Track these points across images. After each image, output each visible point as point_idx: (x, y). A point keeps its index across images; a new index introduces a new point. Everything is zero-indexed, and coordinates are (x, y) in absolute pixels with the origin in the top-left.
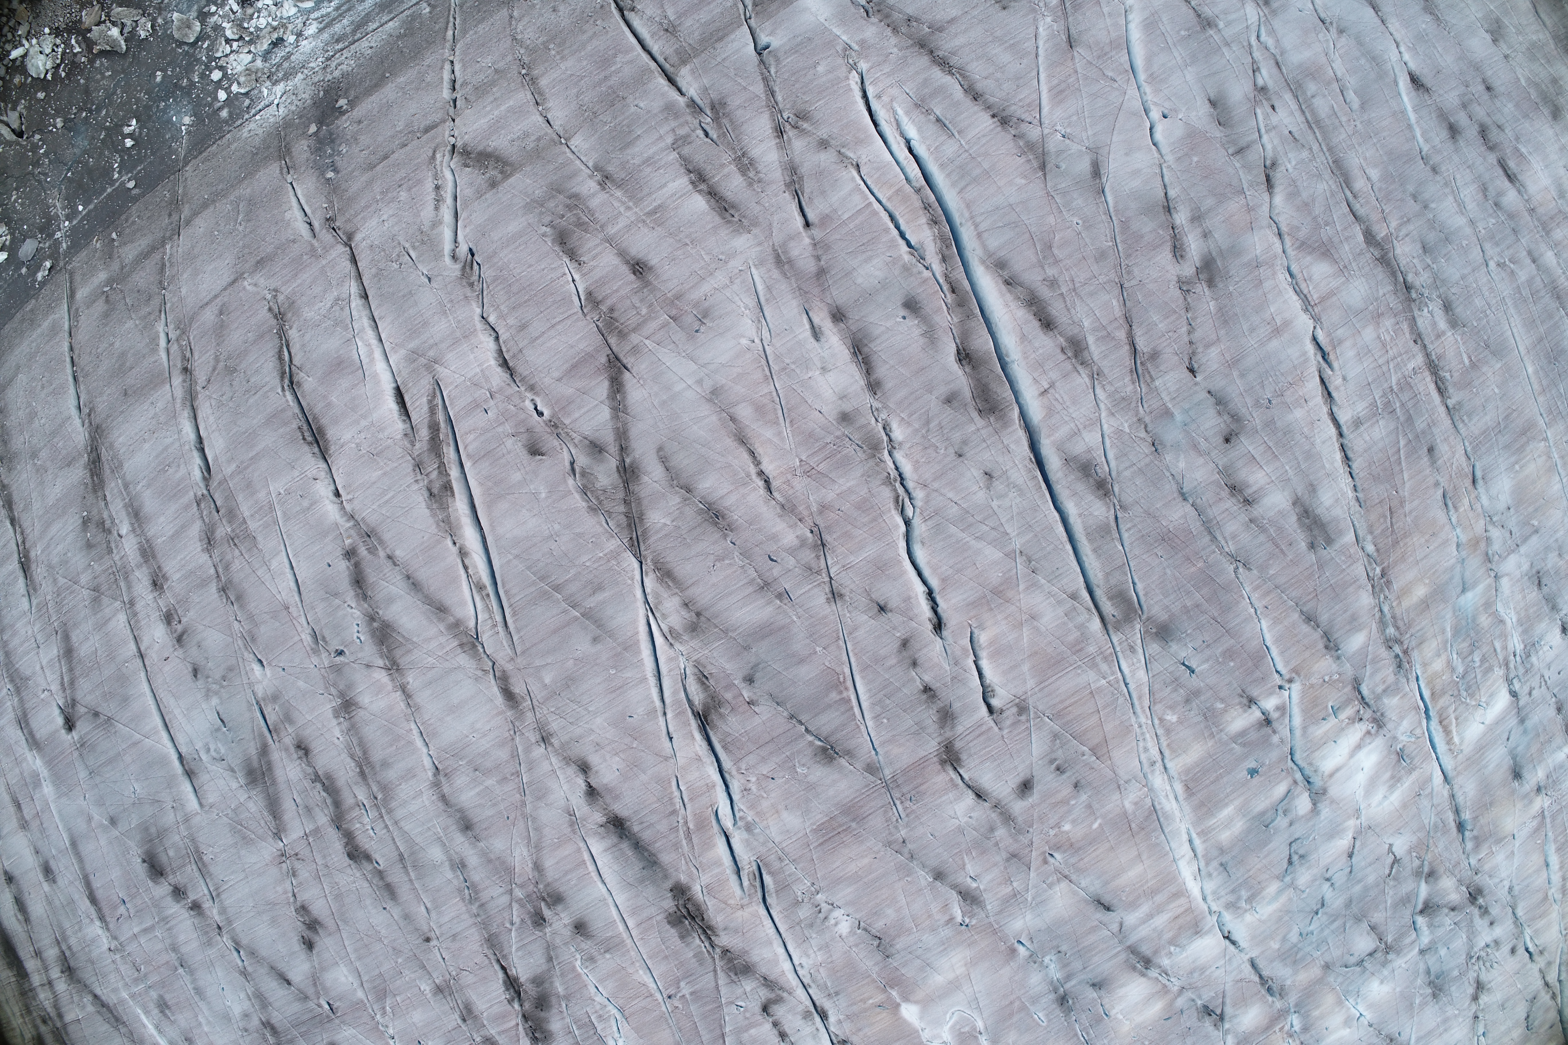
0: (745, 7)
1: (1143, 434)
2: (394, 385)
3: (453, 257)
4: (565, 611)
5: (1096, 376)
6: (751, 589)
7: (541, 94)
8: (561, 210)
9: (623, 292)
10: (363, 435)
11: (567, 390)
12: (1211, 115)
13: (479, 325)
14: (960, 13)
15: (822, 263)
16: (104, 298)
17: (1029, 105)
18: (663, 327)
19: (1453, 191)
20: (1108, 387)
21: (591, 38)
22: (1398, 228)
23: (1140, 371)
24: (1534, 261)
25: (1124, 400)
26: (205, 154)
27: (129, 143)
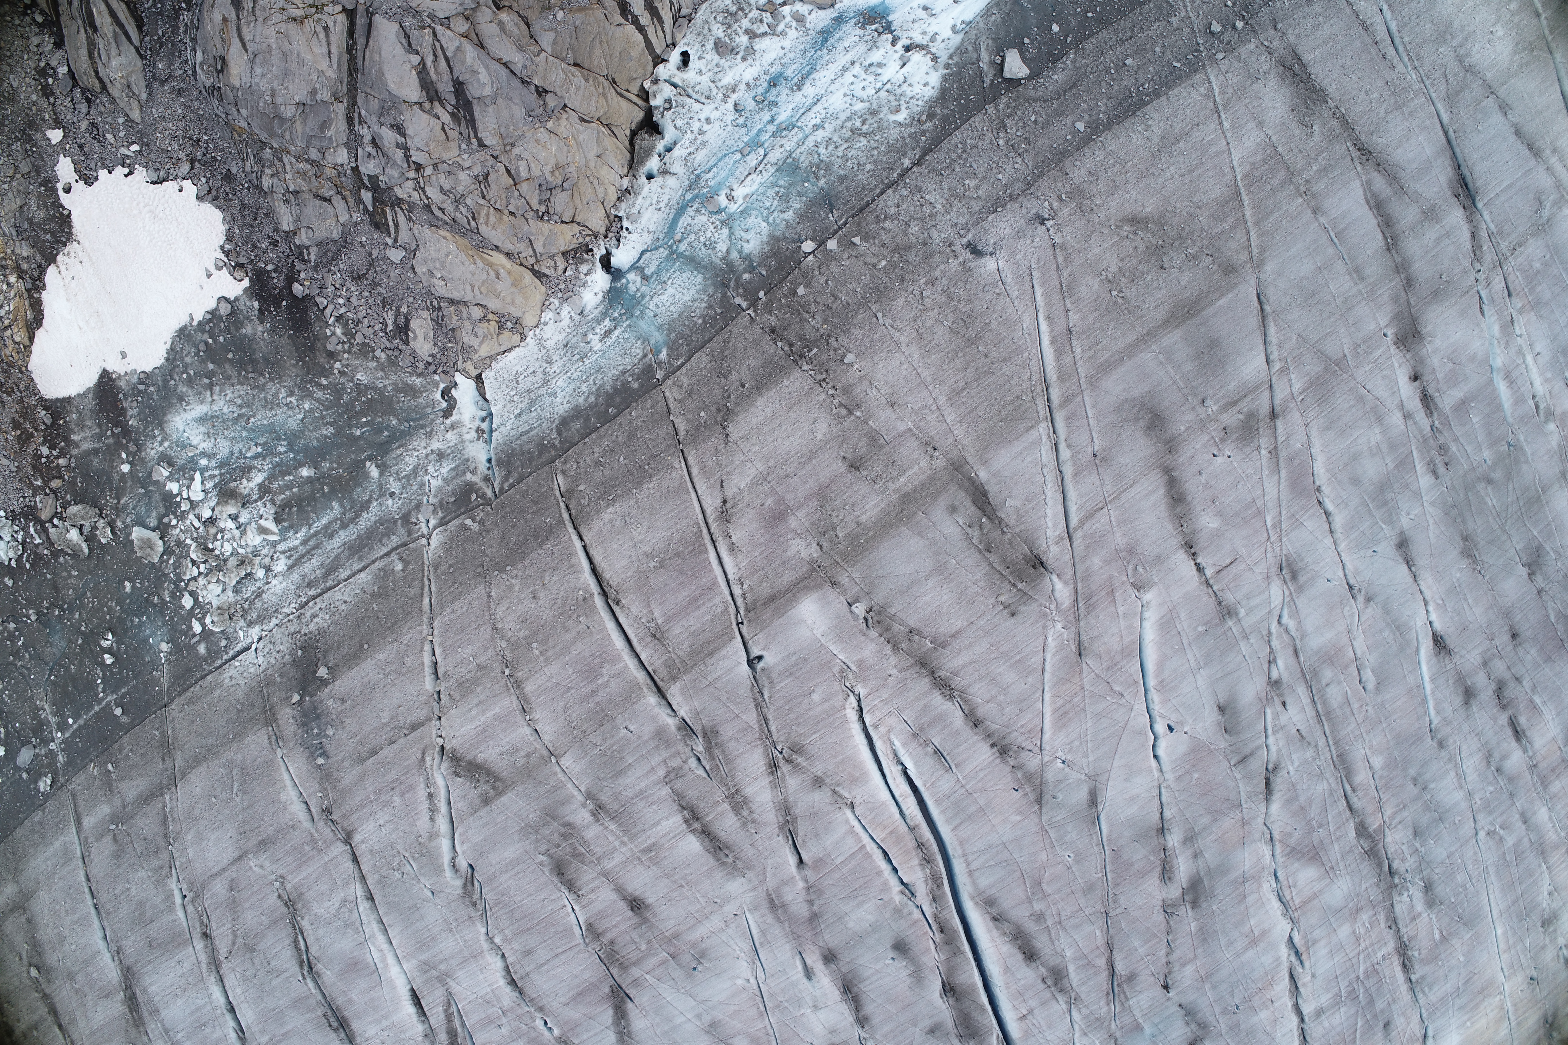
0: (738, 611)
2: (409, 987)
3: (454, 866)
5: (1073, 1001)
7: (528, 702)
8: (556, 838)
9: (621, 928)
10: (386, 1033)
11: (574, 1015)
12: (1219, 724)
13: (485, 946)
14: (965, 624)
15: (815, 908)
16: (111, 836)
17: (1030, 731)
18: (662, 964)
19: (1456, 764)
20: (1083, 1010)
21: (575, 639)
22: (1392, 817)
23: (1116, 991)
24: (1525, 822)
25: (1097, 1019)
26: (188, 694)
27: (109, 659)
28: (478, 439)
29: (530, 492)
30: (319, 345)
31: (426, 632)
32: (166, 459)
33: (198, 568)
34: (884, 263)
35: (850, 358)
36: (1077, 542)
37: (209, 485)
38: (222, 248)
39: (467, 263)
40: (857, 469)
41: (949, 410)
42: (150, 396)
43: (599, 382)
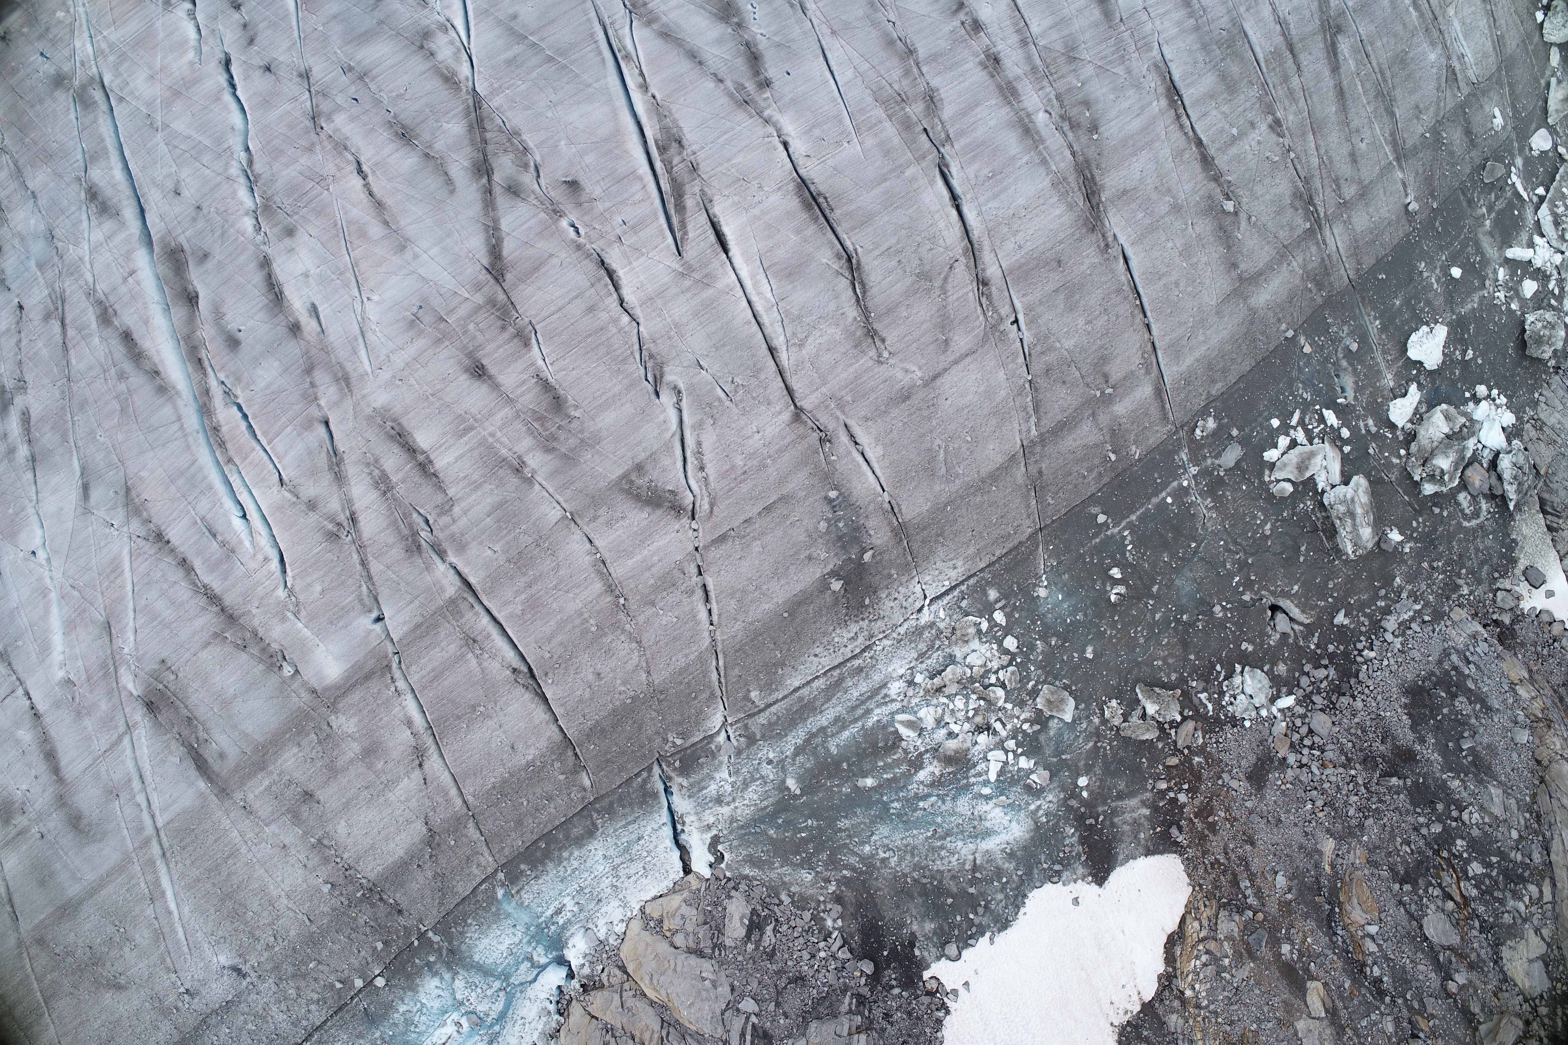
1: (60, 244)
2: (730, 254)
4: (542, 39)
5: (90, 293)
6: (374, 72)
8: (562, 436)
9: (493, 346)
10: (756, 199)
11: (544, 246)
13: (638, 312)
14: (199, 655)
15: (308, 380)
16: (1112, 381)
17: (139, 555)
18: (452, 310)
20: (83, 283)
23: (59, 302)
25: (72, 274)
26: (1009, 545)
27: (1116, 573)
28: (682, 815)
29: (616, 771)
30: (852, 910)
31: (718, 633)
32: (1035, 792)
33: (998, 679)
34: (311, 965)
35: (326, 888)
36: (122, 723)
37: (981, 767)
38: (948, 1012)
39: (674, 995)
40: (306, 793)
41: (237, 841)
42: (1049, 856)
43: (561, 868)
